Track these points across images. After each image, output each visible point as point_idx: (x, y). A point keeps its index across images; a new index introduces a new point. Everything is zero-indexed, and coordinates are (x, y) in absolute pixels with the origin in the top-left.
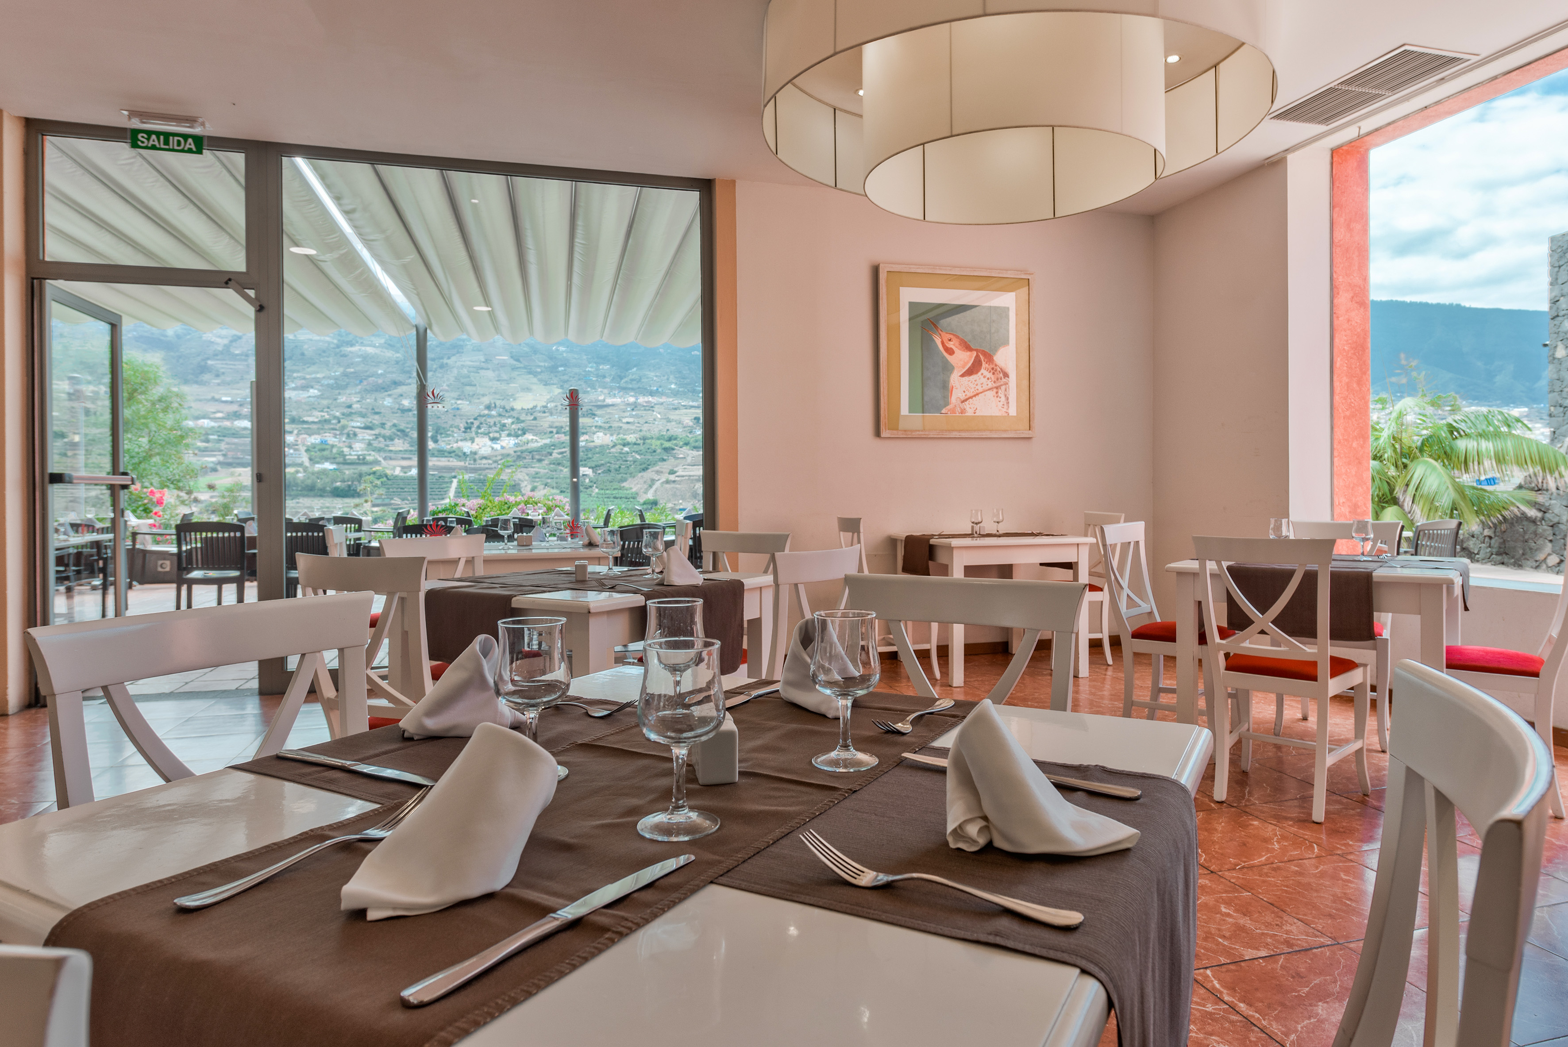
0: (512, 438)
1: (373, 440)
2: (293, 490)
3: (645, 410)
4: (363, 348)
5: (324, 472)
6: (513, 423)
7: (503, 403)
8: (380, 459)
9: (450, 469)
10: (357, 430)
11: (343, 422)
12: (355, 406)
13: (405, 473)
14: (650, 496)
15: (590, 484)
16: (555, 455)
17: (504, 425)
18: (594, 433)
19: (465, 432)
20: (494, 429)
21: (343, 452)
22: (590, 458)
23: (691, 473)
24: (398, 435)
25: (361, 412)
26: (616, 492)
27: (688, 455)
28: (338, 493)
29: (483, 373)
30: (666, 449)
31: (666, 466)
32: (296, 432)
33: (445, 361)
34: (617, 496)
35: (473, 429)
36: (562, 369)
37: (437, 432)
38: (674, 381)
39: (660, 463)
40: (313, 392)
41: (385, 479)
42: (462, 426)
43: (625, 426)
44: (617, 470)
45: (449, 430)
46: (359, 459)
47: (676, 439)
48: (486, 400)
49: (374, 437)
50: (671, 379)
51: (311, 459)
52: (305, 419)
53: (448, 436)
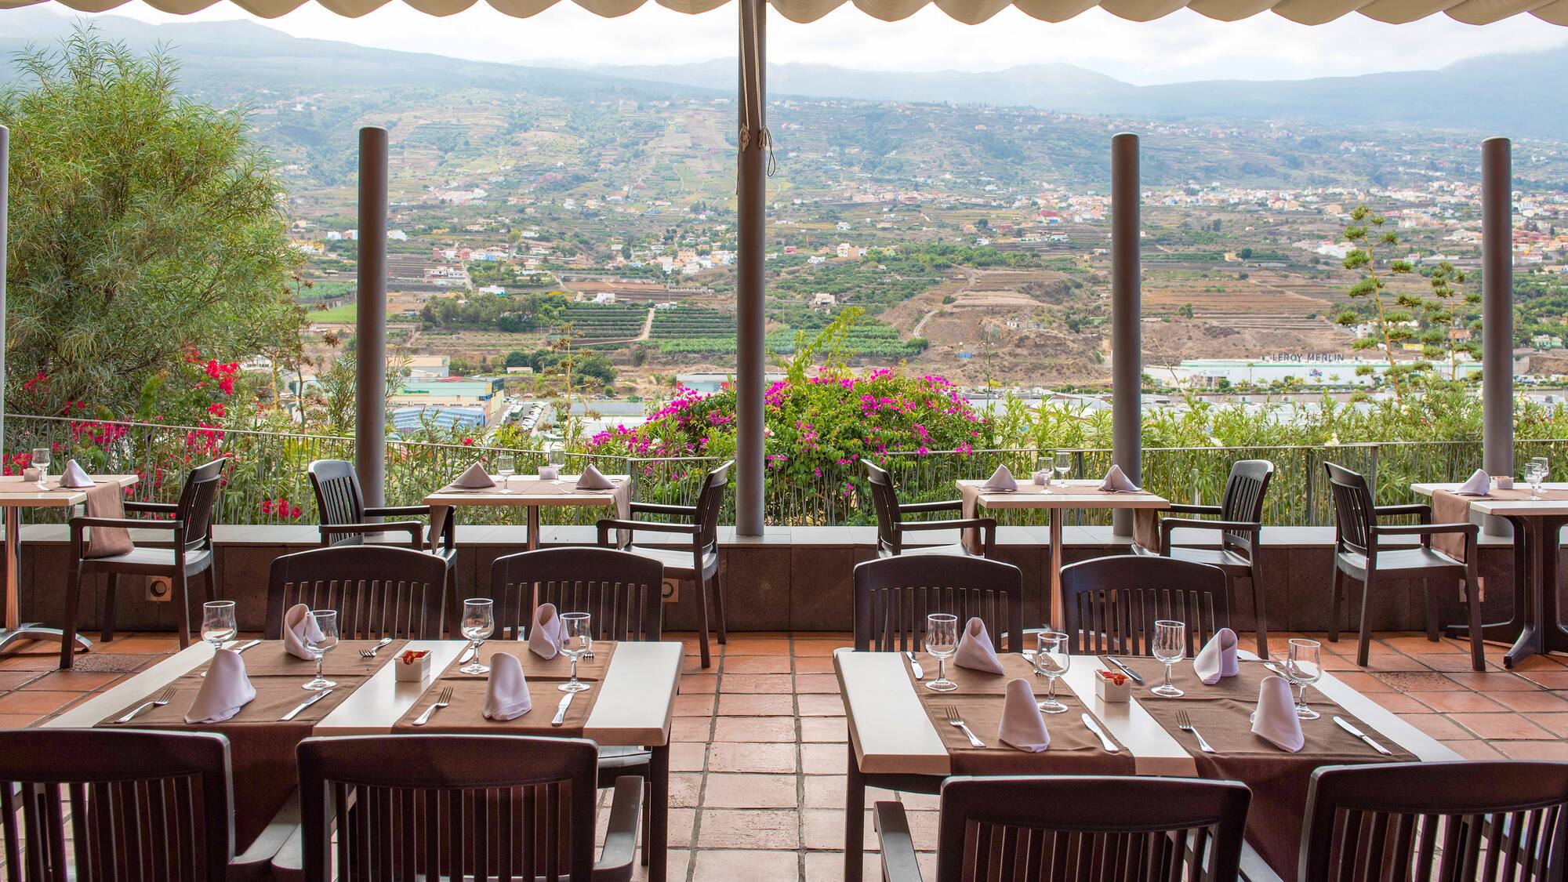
0: (727, 252)
1: (550, 255)
2: (452, 321)
3: (909, 210)
4: (539, 133)
5: (490, 297)
6: (727, 231)
7: (714, 203)
8: (558, 280)
9: (645, 295)
10: (530, 242)
11: (514, 231)
12: (528, 211)
13: (589, 299)
14: (917, 334)
15: (832, 317)
16: (783, 275)
17: (716, 234)
18: (838, 244)
19: (665, 244)
20: (703, 239)
21: (513, 270)
22: (832, 280)
23: (977, 302)
24: (580, 249)
25: (535, 217)
26: (869, 328)
27: (971, 275)
28: (507, 326)
29: (688, 162)
30: (938, 267)
31: (939, 292)
32: (457, 245)
33: (641, 147)
34: (870, 333)
35: (676, 239)
36: (794, 154)
37: (629, 245)
38: (949, 168)
39: (929, 287)
40: (479, 193)
41: (563, 308)
42: (662, 235)
43: (880, 234)
44: (870, 297)
45: (644, 242)
46: (532, 280)
47: (953, 252)
48: (693, 199)
49: (551, 251)
50: (944, 166)
51: (474, 281)
52: (468, 227)
53: (643, 248)
